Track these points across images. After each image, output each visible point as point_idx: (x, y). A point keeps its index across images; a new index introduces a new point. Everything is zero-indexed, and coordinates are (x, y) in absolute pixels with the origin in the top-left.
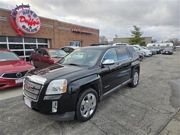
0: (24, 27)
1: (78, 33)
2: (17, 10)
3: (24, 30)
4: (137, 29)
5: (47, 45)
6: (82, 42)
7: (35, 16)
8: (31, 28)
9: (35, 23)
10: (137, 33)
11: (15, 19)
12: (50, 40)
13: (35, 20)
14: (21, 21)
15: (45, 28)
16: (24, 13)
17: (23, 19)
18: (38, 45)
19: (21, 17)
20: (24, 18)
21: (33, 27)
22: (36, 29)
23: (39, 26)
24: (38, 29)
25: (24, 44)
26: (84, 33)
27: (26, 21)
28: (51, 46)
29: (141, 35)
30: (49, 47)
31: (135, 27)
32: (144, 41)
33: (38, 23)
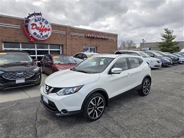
0: (35, 34)
1: (93, 38)
2: (30, 18)
3: (35, 36)
4: (168, 32)
5: (59, 51)
6: (97, 47)
7: (47, 23)
8: (42, 34)
9: (46, 30)
10: (168, 37)
11: (27, 26)
12: (62, 45)
13: (46, 26)
14: (32, 28)
15: (57, 34)
16: (36, 21)
17: (34, 27)
18: (50, 51)
19: (33, 25)
20: (36, 25)
21: (44, 34)
22: (47, 36)
23: (50, 32)
24: (49, 36)
25: (36, 49)
26: (100, 38)
27: (37, 28)
28: (63, 52)
29: (173, 39)
30: (61, 53)
31: (166, 30)
32: (178, 46)
33: (49, 30)
